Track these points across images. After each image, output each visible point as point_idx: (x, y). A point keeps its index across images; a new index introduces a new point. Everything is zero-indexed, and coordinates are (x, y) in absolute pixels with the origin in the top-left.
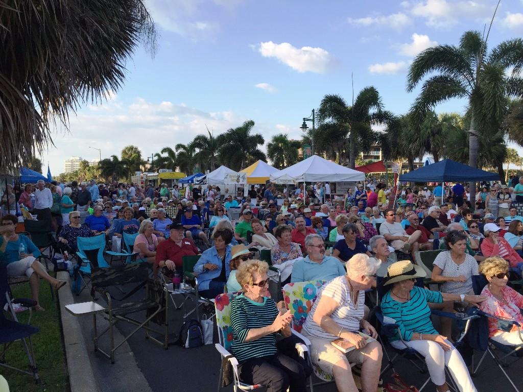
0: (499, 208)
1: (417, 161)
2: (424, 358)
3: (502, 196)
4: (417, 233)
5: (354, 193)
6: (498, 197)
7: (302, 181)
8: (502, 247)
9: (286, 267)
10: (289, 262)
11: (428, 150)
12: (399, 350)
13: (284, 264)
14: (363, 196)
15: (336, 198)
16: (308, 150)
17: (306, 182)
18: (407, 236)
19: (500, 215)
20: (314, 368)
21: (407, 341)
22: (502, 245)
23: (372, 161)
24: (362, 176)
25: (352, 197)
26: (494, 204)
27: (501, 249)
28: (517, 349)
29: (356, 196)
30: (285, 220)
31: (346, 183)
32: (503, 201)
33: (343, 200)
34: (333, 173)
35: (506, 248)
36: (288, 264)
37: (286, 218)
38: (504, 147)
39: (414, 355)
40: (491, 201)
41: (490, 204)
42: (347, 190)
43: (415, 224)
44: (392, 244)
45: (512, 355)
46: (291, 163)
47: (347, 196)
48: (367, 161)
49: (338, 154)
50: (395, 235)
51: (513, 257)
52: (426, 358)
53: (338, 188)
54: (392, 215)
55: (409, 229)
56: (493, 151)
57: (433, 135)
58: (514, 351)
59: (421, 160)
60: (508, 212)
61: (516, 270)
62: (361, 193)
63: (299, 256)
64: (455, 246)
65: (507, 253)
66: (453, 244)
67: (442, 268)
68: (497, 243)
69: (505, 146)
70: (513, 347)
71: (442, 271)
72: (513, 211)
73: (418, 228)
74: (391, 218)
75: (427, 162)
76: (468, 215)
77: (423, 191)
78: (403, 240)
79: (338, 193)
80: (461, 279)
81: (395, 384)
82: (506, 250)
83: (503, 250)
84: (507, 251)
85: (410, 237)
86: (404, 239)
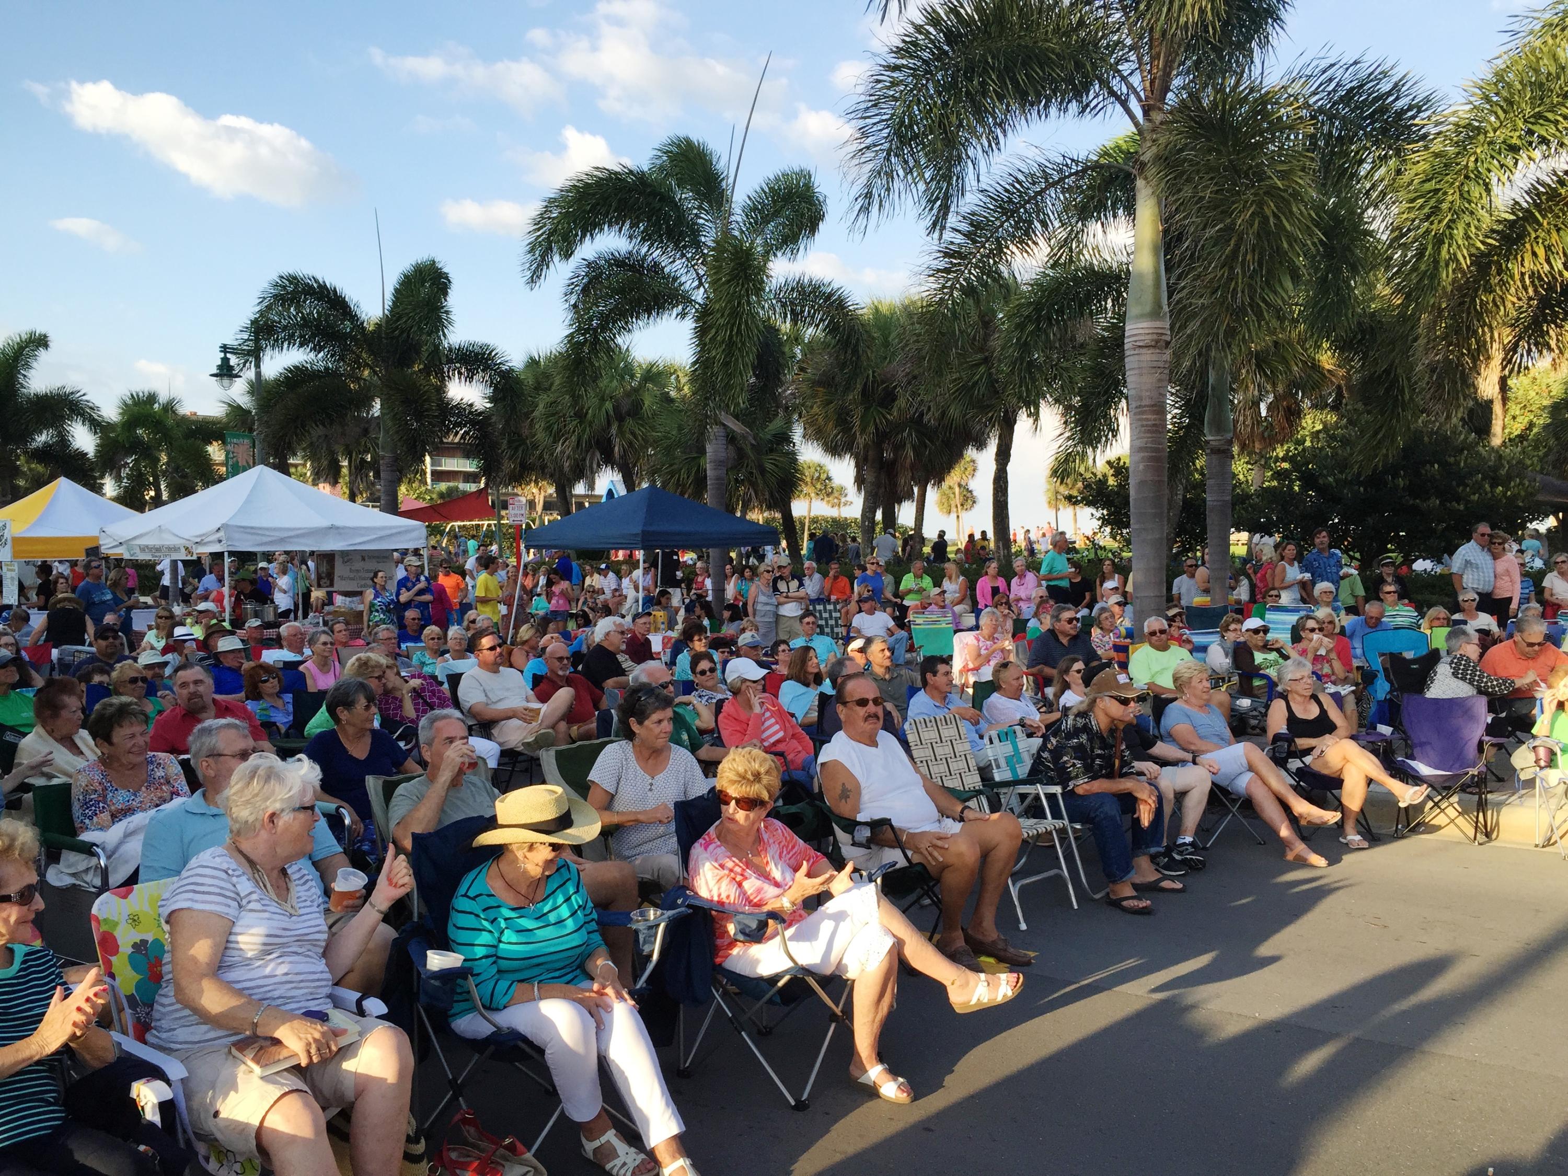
0: (778, 617)
1: (580, 489)
2: (541, 1051)
3: (782, 586)
4: (564, 695)
5: (392, 587)
6: (775, 589)
7: (217, 548)
8: (768, 719)
9: (128, 835)
10: (138, 819)
11: (609, 460)
12: (475, 1040)
13: (118, 829)
14: (421, 592)
15: (339, 600)
16: (242, 448)
17: (231, 554)
18: (536, 705)
19: (783, 637)
20: (201, 1148)
21: (497, 1010)
22: (768, 714)
23: (457, 488)
24: (415, 534)
25: (389, 596)
26: (768, 608)
27: (767, 724)
28: (781, 984)
29: (398, 594)
30: (144, 680)
31: (365, 555)
32: (787, 597)
33: (361, 607)
34: (324, 523)
35: (777, 723)
36: (132, 827)
37: (149, 674)
38: (792, 457)
39: (516, 1047)
40: (762, 598)
41: (759, 607)
42: (372, 575)
43: (560, 673)
44: (495, 732)
45: (770, 1001)
46: (182, 490)
47: (369, 594)
48: (443, 486)
49: (345, 463)
50: (502, 706)
51: (794, 743)
52: (548, 1052)
53: (340, 569)
54: (492, 649)
55: (542, 686)
56: (768, 466)
57: (620, 418)
58: (775, 989)
59: (591, 486)
60: (797, 626)
61: (799, 775)
62: (414, 585)
63: (175, 793)
64: (647, 727)
65: (781, 734)
66: (640, 723)
67: (612, 791)
68: (757, 709)
69: (795, 454)
70: (774, 979)
71: (613, 796)
72: (808, 623)
73: (569, 682)
74: (489, 656)
75: (610, 493)
76: (696, 638)
77: (596, 576)
78: (525, 720)
79: (339, 585)
80: (659, 815)
81: (466, 1143)
82: (777, 727)
83: (768, 728)
84: (781, 729)
85: (544, 708)
86: (528, 716)
